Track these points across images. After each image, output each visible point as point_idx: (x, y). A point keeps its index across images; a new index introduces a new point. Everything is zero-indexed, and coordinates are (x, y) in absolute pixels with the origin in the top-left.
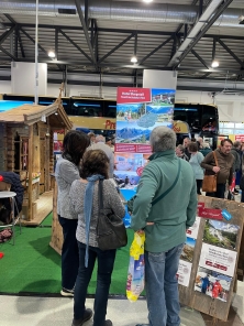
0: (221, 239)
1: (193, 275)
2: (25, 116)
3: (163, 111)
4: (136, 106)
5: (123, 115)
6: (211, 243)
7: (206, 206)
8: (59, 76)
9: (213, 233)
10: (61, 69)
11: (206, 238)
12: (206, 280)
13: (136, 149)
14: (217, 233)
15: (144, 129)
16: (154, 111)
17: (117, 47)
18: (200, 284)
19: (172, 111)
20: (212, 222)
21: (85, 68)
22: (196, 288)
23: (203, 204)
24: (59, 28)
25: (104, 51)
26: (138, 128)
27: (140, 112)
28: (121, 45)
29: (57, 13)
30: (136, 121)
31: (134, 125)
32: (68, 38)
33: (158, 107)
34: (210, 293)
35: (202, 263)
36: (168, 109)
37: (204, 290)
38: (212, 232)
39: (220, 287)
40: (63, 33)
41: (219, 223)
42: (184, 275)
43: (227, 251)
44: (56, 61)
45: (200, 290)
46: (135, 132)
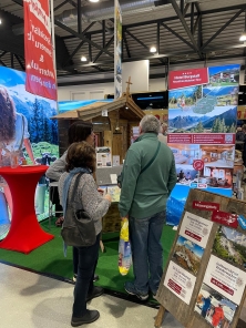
0: (232, 253)
1: (196, 292)
2: (79, 112)
3: (223, 92)
4: (191, 89)
5: (175, 102)
6: (220, 256)
7: (221, 209)
8: (162, 70)
9: (223, 244)
10: (163, 62)
11: (215, 249)
12: (207, 301)
13: (191, 140)
14: (229, 245)
15: (200, 116)
16: (212, 94)
17: (223, 28)
18: (201, 305)
19: (236, 91)
20: (225, 230)
21: (188, 57)
22: (196, 309)
23: (217, 205)
24: (160, 22)
25: (207, 35)
26: (193, 115)
27: (195, 96)
28: (228, 24)
29: (154, 7)
30: (190, 107)
31: (189, 112)
32: (170, 29)
33: (218, 88)
34: (209, 319)
35: (207, 280)
36: (232, 89)
37: (204, 313)
38: (223, 242)
39: (222, 314)
40: (165, 26)
41: (233, 232)
42: (186, 289)
43: (237, 270)
44: (157, 56)
45: (200, 311)
46: (190, 120)
